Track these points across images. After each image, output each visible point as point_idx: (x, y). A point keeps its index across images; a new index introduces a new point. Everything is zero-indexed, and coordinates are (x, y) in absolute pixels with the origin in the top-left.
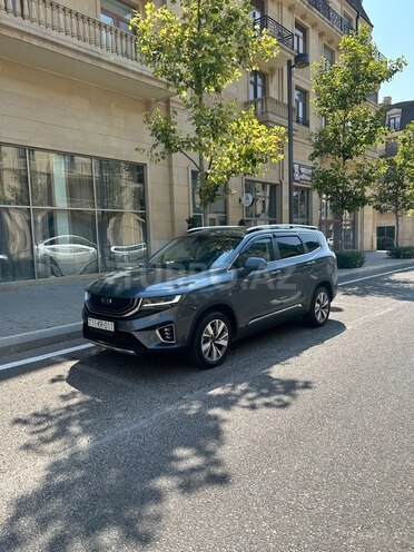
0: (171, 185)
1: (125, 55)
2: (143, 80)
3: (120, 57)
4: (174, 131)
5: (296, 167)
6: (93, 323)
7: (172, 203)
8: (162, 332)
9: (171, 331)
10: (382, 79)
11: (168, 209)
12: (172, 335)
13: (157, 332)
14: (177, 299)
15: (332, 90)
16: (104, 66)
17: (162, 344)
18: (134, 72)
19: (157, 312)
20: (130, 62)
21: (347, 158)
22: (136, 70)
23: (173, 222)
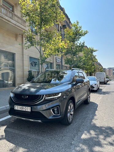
0: (23, 60)
1: (11, 18)
2: (16, 27)
3: (9, 18)
4: (34, 38)
5: (57, 58)
6: (17, 108)
7: (23, 66)
8: (53, 111)
9: (58, 110)
10: (83, 36)
11: (22, 68)
12: (58, 112)
13: (51, 110)
14: (60, 95)
15: (70, 37)
16: (4, 20)
17: (54, 116)
18: (13, 24)
19: (52, 101)
20: (12, 20)
21: (74, 55)
22: (14, 23)
23: (23, 72)
